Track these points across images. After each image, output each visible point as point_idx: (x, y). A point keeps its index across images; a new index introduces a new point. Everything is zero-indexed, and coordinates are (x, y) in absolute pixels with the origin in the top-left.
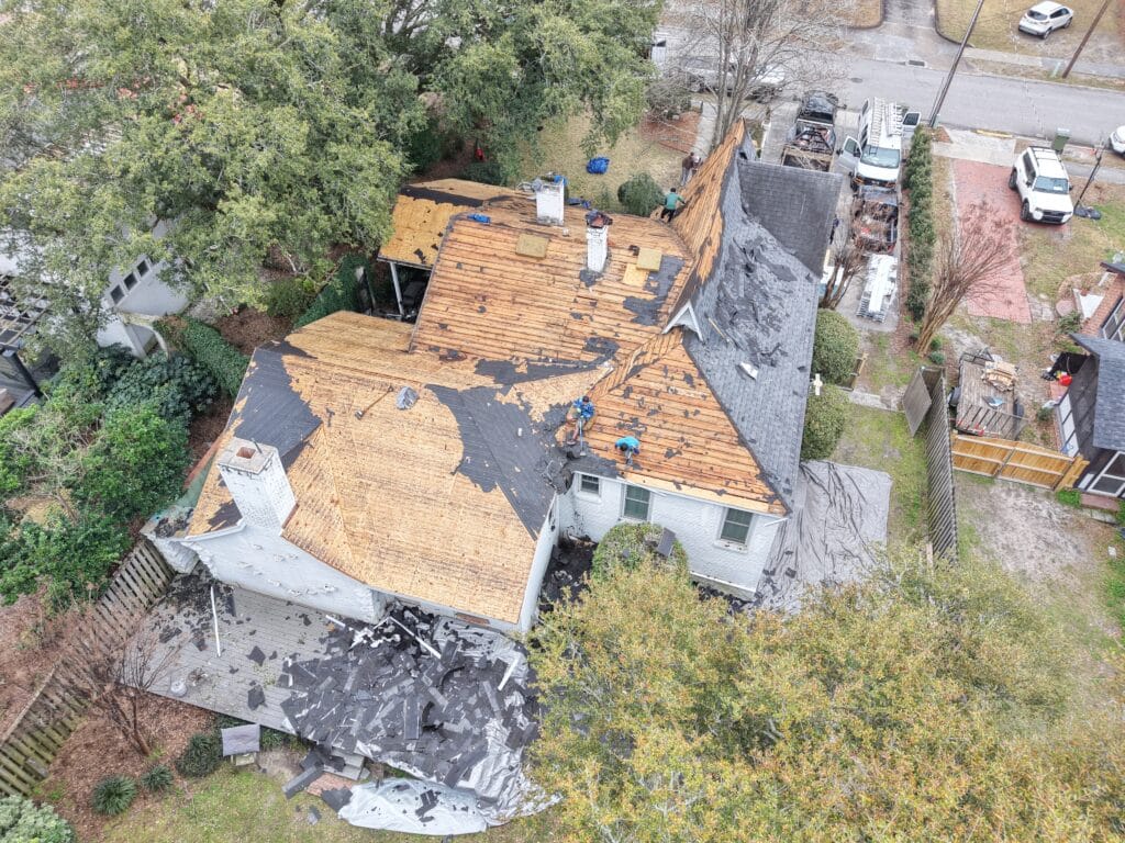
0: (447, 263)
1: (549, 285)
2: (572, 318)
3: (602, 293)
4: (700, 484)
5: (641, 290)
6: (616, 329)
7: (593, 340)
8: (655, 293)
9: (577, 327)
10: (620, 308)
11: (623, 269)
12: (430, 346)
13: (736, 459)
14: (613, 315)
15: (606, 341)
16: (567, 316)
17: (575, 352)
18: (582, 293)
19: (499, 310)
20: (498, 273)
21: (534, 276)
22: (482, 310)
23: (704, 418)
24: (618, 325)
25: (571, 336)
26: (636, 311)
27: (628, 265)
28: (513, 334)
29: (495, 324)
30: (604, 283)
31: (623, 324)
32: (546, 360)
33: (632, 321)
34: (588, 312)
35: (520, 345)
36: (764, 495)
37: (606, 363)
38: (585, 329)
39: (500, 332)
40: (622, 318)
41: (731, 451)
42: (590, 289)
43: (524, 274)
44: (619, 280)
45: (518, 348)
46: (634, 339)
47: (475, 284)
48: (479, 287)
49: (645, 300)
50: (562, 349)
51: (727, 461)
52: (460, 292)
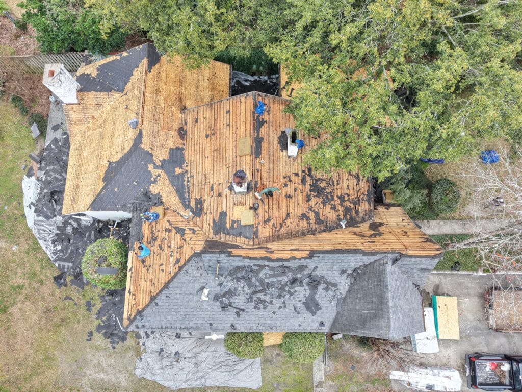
0: (228, 105)
1: (226, 166)
2: (211, 186)
3: (226, 197)
4: (132, 281)
5: (231, 218)
6: (208, 212)
7: (201, 202)
8: (230, 228)
9: (206, 190)
10: (220, 210)
11: (242, 204)
12: (187, 120)
13: (144, 297)
14: (215, 208)
15: (201, 209)
16: (211, 183)
17: (194, 195)
18: (224, 186)
19: (208, 145)
20: (228, 135)
21: (229, 155)
22: (207, 136)
23: (160, 275)
24: (211, 213)
25: (201, 189)
26: (219, 220)
27: (244, 206)
28: (198, 159)
29: (201, 146)
30: (232, 196)
31: (211, 215)
32: (188, 181)
33: (214, 220)
34: (215, 193)
35: (194, 165)
36: (131, 315)
37: (191, 213)
38: (206, 195)
39: (198, 151)
40: (215, 214)
41: (147, 294)
42: (227, 190)
43: (229, 149)
44: (235, 204)
45: (192, 164)
46: (205, 225)
47: (220, 125)
48: (218, 128)
49: (226, 223)
50: (195, 187)
51: (143, 292)
52: (215, 120)
